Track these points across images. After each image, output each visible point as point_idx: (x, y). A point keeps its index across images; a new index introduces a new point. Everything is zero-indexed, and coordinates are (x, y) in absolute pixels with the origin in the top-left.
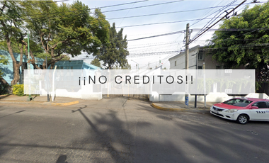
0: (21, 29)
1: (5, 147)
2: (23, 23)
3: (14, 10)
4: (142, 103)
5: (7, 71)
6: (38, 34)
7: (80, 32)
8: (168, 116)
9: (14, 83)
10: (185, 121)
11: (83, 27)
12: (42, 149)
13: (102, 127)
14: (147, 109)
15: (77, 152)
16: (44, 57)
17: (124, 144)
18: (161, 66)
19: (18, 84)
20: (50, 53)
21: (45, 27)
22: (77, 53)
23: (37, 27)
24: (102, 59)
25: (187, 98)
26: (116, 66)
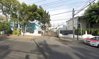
0: (17, 14)
1: (10, 51)
2: (17, 12)
3: (15, 8)
4: (56, 38)
5: (12, 27)
6: (21, 15)
7: (34, 14)
8: (66, 43)
9: (14, 31)
10: (73, 46)
11: (35, 12)
12: (21, 52)
13: (41, 46)
14: (58, 40)
15: (32, 55)
16: (23, 22)
17: (49, 53)
19: (15, 31)
20: (25, 21)
21: (24, 13)
22: (33, 20)
23: (21, 13)
24: (41, 22)
25: (74, 37)
26: (46, 24)
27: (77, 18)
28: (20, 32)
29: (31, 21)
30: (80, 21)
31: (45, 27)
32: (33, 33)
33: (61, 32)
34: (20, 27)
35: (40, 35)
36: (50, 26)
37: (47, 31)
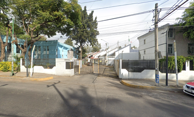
0: (8, 15)
2: (9, 10)
4: (111, 80)
6: (21, 19)
7: (56, 16)
8: (138, 94)
11: (58, 11)
13: (74, 102)
14: (116, 86)
16: (25, 38)
18: (130, 45)
19: (3, 62)
20: (30, 34)
22: (53, 34)
24: (74, 39)
25: (157, 76)
26: (87, 45)
27: (166, 30)
28: (17, 64)
29: (47, 36)
30: (171, 36)
31: (84, 51)
32: (51, 67)
33: (126, 65)
34: (18, 52)
35: (71, 72)
36: (96, 50)
37: (89, 61)
